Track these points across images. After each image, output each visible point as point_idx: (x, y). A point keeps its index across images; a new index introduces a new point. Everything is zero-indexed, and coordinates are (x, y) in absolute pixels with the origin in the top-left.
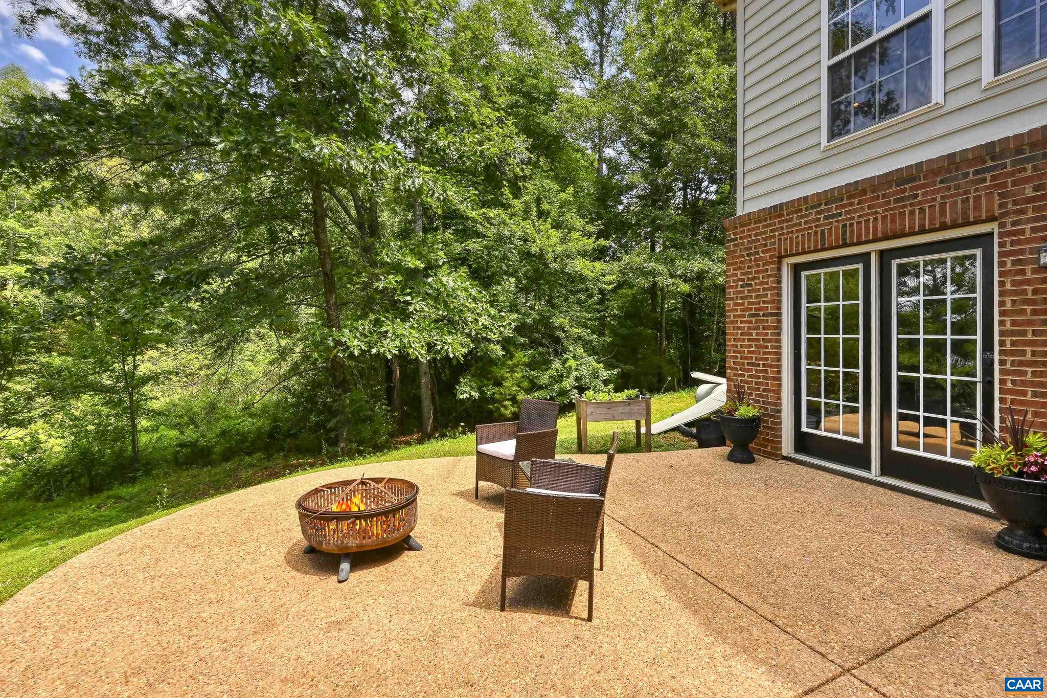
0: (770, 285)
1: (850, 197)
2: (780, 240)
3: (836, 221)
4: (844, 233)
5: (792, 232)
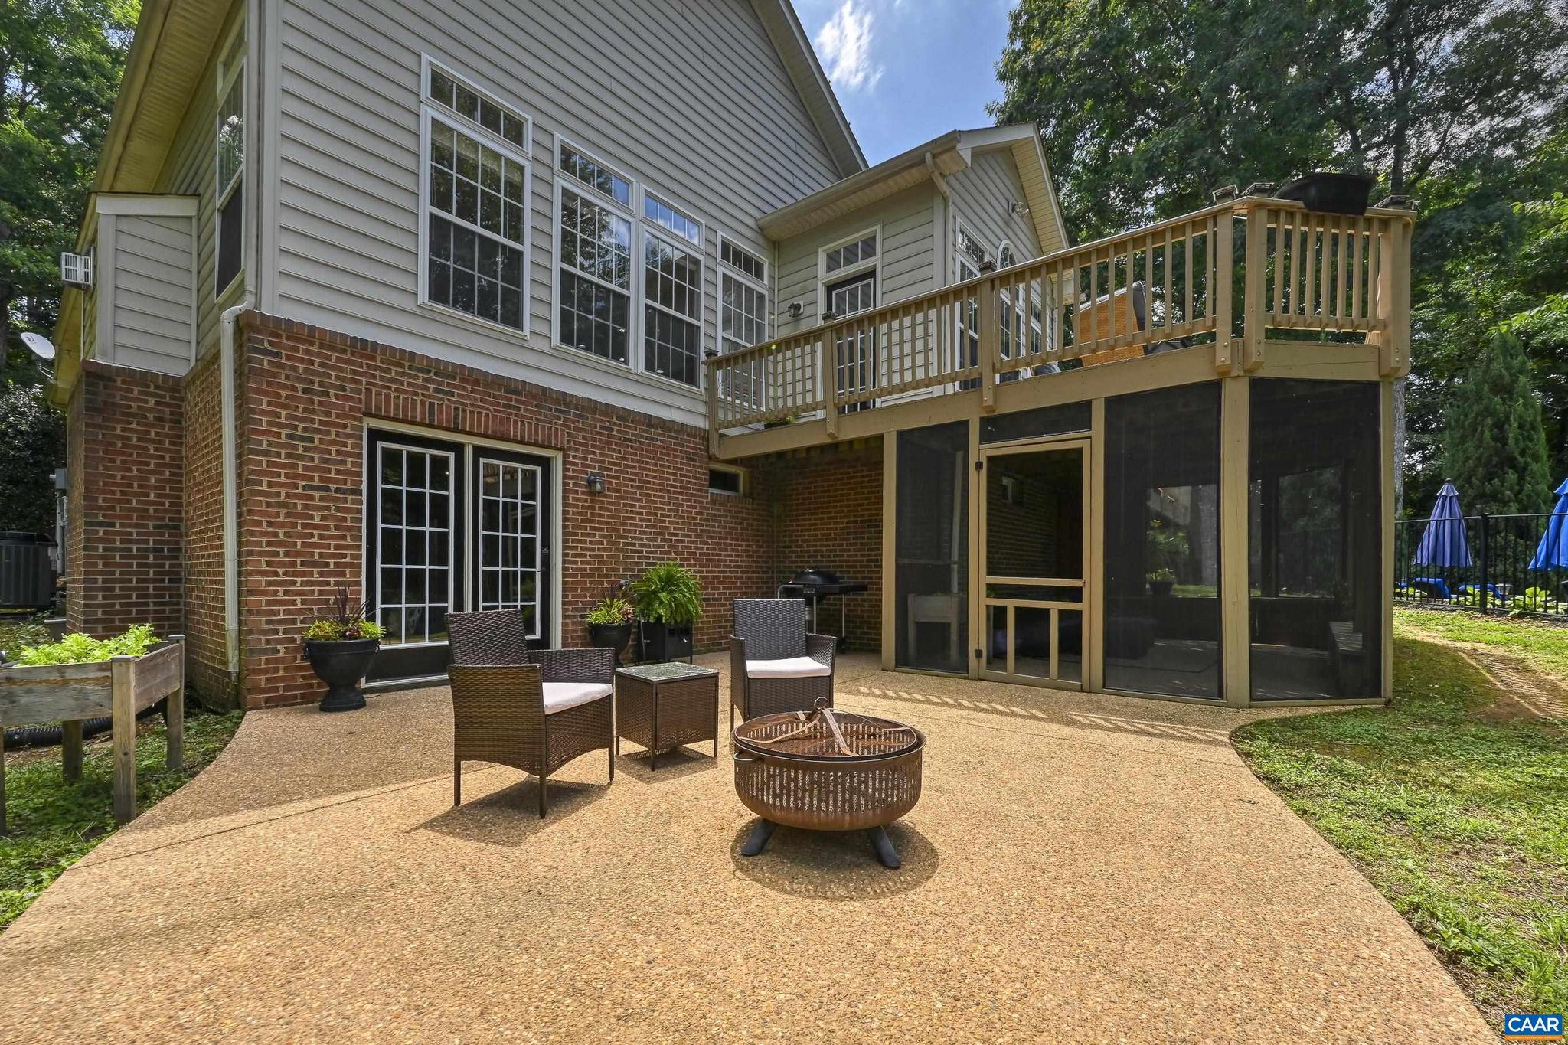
0: (349, 449)
1: (466, 381)
2: (369, 391)
3: (449, 400)
4: (456, 417)
5: (389, 388)
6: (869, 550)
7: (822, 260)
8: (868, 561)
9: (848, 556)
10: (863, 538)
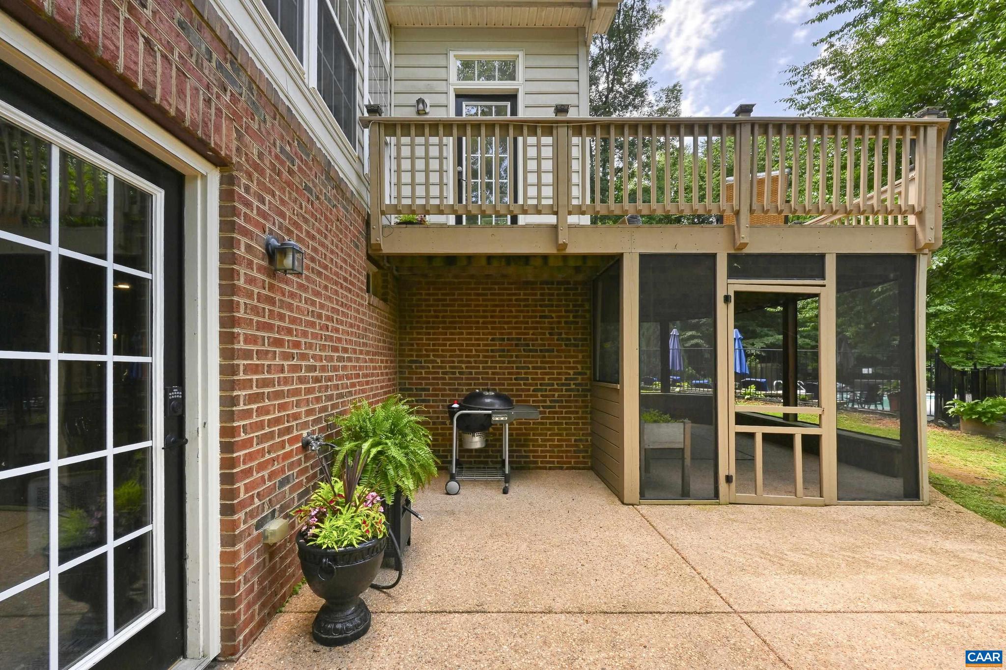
6: (517, 368)
7: (454, 65)
8: (516, 379)
9: (493, 373)
10: (511, 356)
